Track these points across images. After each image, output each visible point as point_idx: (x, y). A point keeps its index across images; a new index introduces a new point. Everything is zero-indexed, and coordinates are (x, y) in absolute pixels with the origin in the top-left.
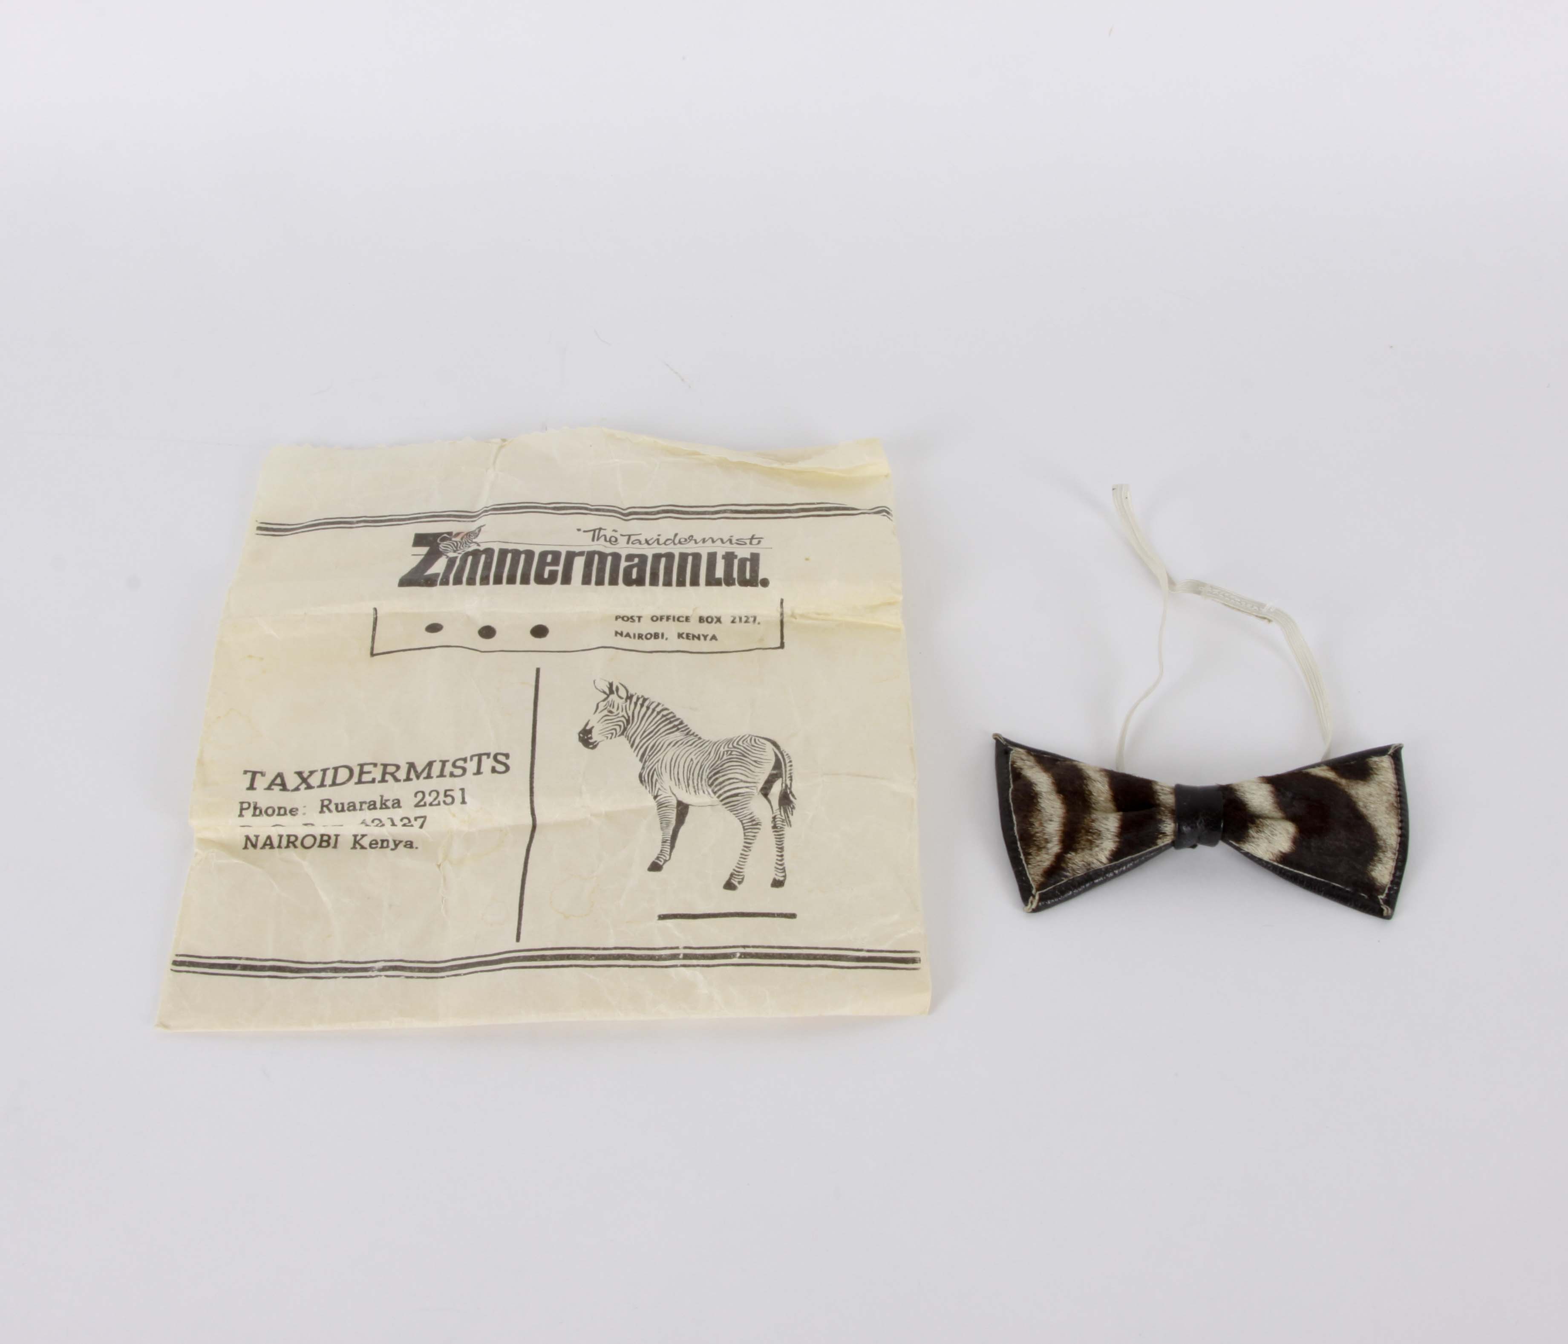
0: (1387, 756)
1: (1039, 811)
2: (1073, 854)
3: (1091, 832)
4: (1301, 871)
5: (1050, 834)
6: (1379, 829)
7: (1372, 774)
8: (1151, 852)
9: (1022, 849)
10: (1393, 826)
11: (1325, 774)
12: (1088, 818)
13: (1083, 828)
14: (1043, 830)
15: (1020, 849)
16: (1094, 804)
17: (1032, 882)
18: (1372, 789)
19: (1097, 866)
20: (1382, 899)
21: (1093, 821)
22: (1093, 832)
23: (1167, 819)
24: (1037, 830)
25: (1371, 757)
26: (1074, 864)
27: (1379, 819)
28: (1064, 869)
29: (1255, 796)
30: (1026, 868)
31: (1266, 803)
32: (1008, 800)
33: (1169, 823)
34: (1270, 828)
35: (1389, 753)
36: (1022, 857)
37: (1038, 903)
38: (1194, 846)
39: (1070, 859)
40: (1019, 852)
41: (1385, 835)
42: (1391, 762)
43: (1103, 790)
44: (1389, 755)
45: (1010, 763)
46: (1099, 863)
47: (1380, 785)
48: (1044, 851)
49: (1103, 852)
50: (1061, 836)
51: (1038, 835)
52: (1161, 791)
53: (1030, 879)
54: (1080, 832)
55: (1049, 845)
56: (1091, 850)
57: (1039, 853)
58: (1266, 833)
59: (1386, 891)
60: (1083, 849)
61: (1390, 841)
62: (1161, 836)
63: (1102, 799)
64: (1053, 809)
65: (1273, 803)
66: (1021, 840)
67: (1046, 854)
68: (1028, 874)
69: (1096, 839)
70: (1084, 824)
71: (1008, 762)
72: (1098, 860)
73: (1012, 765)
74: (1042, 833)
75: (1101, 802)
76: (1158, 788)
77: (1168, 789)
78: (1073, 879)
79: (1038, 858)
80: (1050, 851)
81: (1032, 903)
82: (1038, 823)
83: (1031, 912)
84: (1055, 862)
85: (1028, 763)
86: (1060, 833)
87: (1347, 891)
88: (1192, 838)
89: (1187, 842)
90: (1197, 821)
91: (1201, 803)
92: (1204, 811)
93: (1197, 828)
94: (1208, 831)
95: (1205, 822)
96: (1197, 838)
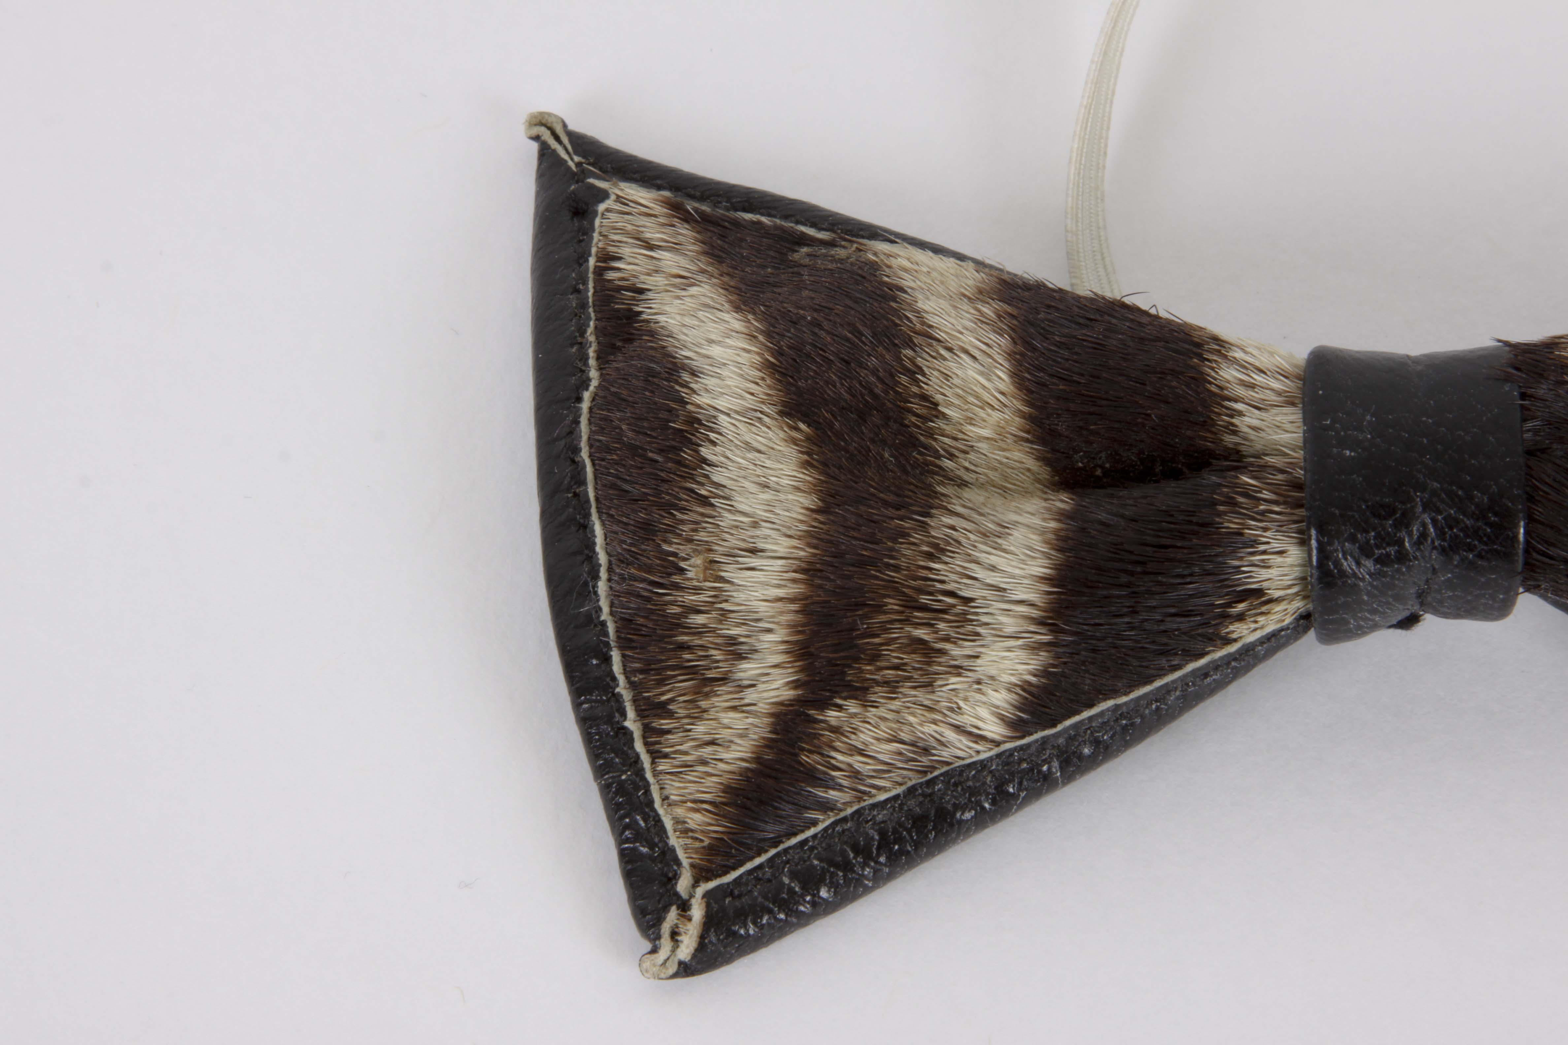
1: (704, 501)
2: (853, 707)
3: (924, 608)
5: (750, 620)
8: (1204, 673)
9: (632, 685)
12: (916, 537)
13: (893, 587)
14: (719, 597)
15: (622, 688)
16: (951, 457)
17: (674, 840)
19: (960, 754)
21: (937, 552)
22: (937, 606)
23: (1265, 529)
24: (691, 598)
26: (861, 752)
28: (814, 777)
30: (649, 776)
32: (577, 450)
33: (1276, 546)
36: (632, 723)
37: (702, 937)
38: (1409, 622)
39: (836, 730)
40: (618, 698)
43: (987, 397)
45: (592, 261)
46: (965, 741)
48: (721, 699)
49: (979, 691)
50: (793, 627)
51: (700, 619)
52: (1241, 391)
53: (668, 824)
54: (879, 609)
55: (748, 669)
56: (929, 686)
57: (704, 704)
60: (892, 687)
62: (1241, 607)
63: (986, 433)
64: (766, 496)
66: (624, 644)
67: (734, 708)
68: (657, 804)
69: (947, 639)
70: (897, 568)
71: (582, 258)
72: (959, 729)
73: (599, 272)
74: (714, 614)
75: (983, 446)
76: (1228, 374)
77: (1276, 385)
78: (858, 812)
79: (700, 729)
80: (750, 696)
81: (674, 934)
82: (698, 561)
83: (675, 976)
84: (769, 744)
85: (669, 260)
86: (788, 615)
88: (1391, 600)
89: (1368, 616)
90: (1403, 534)
91: (1425, 441)
92: (1436, 485)
93: (1410, 560)
94: (1457, 570)
95: (1441, 534)
96: (1414, 596)
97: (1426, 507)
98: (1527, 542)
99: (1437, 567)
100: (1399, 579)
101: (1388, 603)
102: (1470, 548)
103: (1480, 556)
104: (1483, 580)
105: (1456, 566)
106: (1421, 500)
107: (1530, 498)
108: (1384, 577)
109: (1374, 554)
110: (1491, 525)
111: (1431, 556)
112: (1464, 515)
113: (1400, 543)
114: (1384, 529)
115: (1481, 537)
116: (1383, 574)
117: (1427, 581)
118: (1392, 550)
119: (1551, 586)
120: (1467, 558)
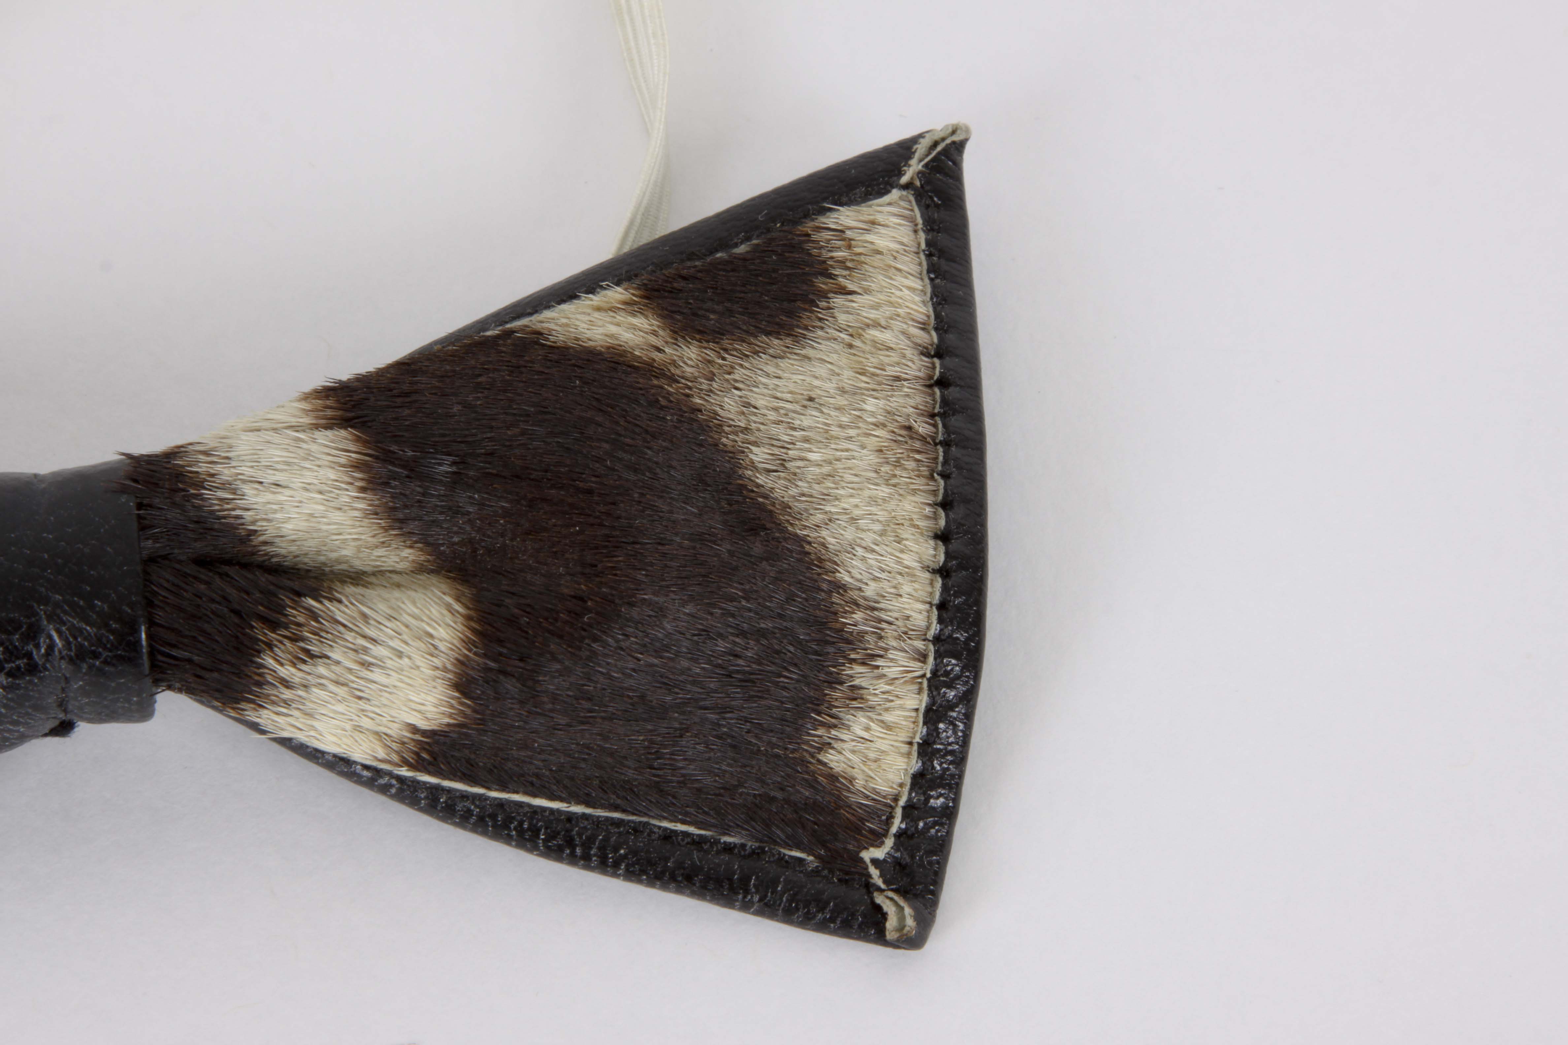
0: (895, 194)
4: (517, 792)
6: (845, 557)
7: (824, 295)
10: (907, 533)
11: (613, 329)
18: (822, 370)
20: (875, 862)
25: (824, 211)
27: (845, 511)
29: (283, 496)
31: (337, 516)
34: (349, 636)
35: (904, 180)
38: (64, 728)
41: (876, 579)
42: (912, 220)
44: (907, 187)
47: (857, 343)
58: (338, 663)
59: (897, 824)
61: (896, 604)
65: (366, 515)
87: (728, 849)
88: (30, 711)
89: (11, 727)
90: (30, 647)
91: (46, 556)
92: (58, 597)
93: (41, 672)
94: (86, 678)
95: (68, 644)
96: (54, 705)
97: (50, 619)
98: (150, 645)
99: (68, 675)
100: (33, 690)
101: (27, 714)
102: (96, 655)
103: (105, 662)
104: (113, 684)
105: (85, 674)
106: (45, 613)
107: (150, 604)
108: (17, 689)
109: (4, 668)
110: (112, 631)
111: (60, 667)
112: (87, 624)
113: (29, 655)
114: (12, 644)
115: (105, 645)
116: (18, 687)
117: (63, 690)
118: (21, 663)
119: (183, 685)
120: (94, 665)
